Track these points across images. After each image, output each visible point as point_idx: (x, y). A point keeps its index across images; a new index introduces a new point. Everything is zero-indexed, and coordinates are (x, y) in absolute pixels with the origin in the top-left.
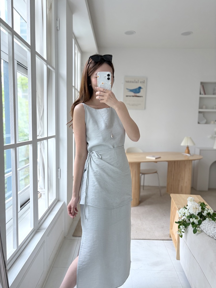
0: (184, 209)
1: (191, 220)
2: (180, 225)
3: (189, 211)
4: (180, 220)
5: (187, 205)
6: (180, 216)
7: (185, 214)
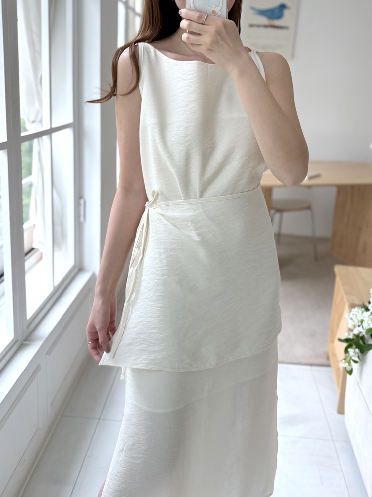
0: (360, 311)
2: (350, 346)
4: (349, 335)
5: (369, 302)
6: (350, 326)
7: (364, 324)
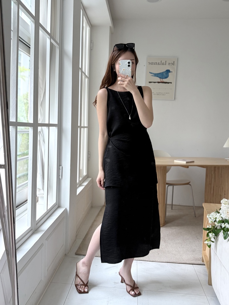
0: (215, 214)
1: (223, 226)
2: (210, 232)
3: (222, 216)
4: (209, 226)
5: (220, 209)
7: (217, 220)
